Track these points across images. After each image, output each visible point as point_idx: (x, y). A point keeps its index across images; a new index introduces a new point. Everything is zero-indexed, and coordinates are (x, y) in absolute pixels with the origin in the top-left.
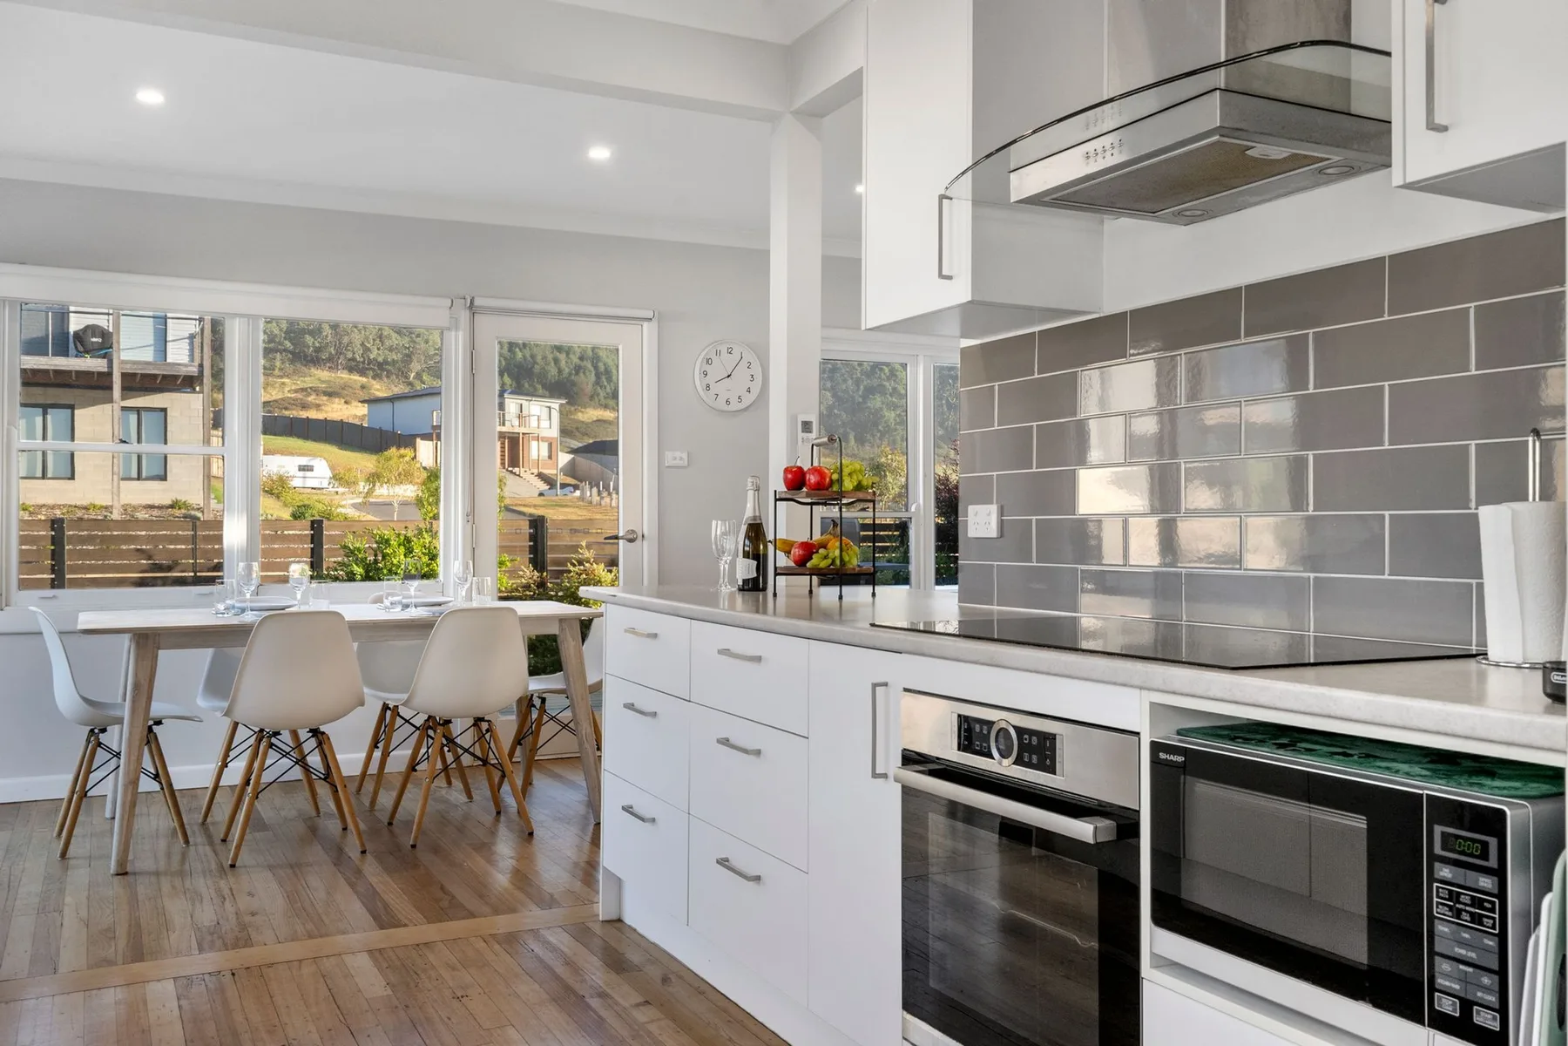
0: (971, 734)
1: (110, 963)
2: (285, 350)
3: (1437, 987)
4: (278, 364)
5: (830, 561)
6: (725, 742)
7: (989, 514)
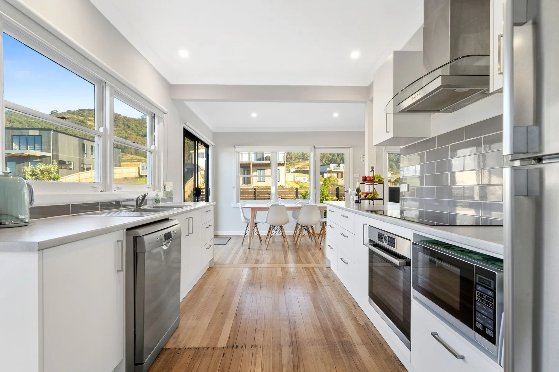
0: (380, 237)
1: (241, 264)
2: (302, 158)
3: (477, 320)
4: (300, 161)
5: (371, 197)
6: (342, 234)
7: (406, 186)
